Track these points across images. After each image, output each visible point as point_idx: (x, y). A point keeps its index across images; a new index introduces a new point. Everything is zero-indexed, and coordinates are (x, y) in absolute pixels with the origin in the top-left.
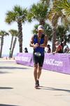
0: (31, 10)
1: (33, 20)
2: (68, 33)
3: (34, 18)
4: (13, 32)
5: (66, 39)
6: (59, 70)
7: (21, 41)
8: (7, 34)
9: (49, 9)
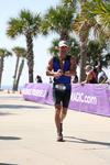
0: (47, 16)
1: (50, 32)
2: (105, 53)
3: (52, 28)
4: (19, 51)
5: (101, 62)
6: (91, 110)
7: (31, 64)
8: (9, 54)
9: (75, 16)
